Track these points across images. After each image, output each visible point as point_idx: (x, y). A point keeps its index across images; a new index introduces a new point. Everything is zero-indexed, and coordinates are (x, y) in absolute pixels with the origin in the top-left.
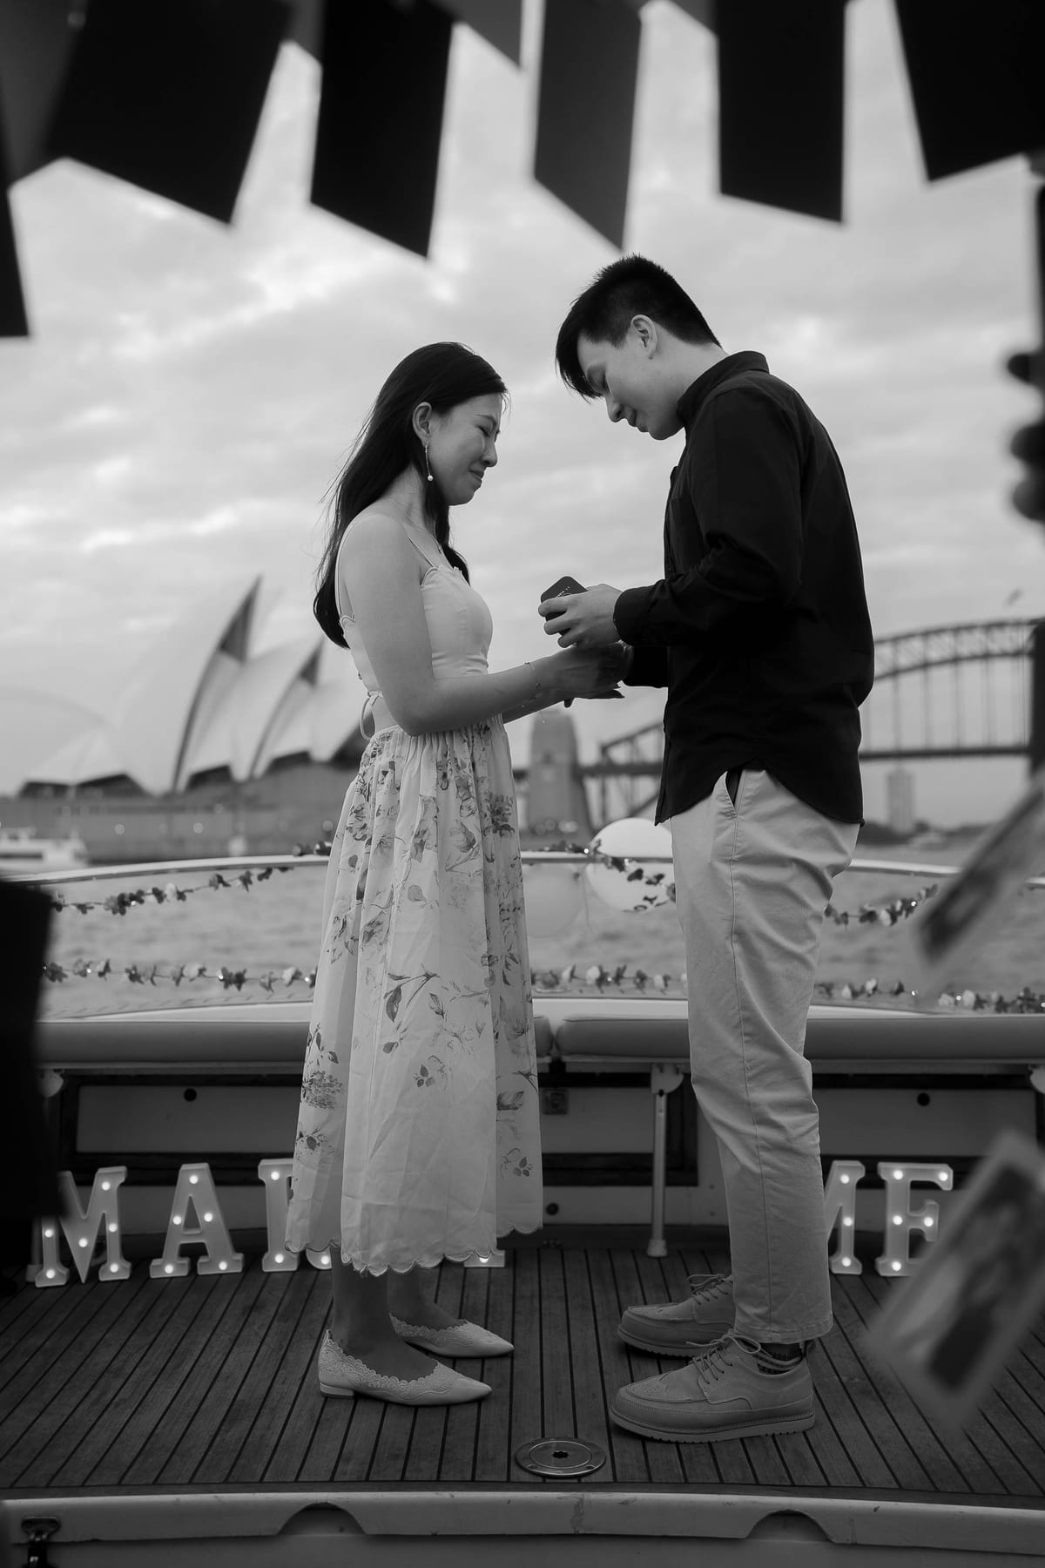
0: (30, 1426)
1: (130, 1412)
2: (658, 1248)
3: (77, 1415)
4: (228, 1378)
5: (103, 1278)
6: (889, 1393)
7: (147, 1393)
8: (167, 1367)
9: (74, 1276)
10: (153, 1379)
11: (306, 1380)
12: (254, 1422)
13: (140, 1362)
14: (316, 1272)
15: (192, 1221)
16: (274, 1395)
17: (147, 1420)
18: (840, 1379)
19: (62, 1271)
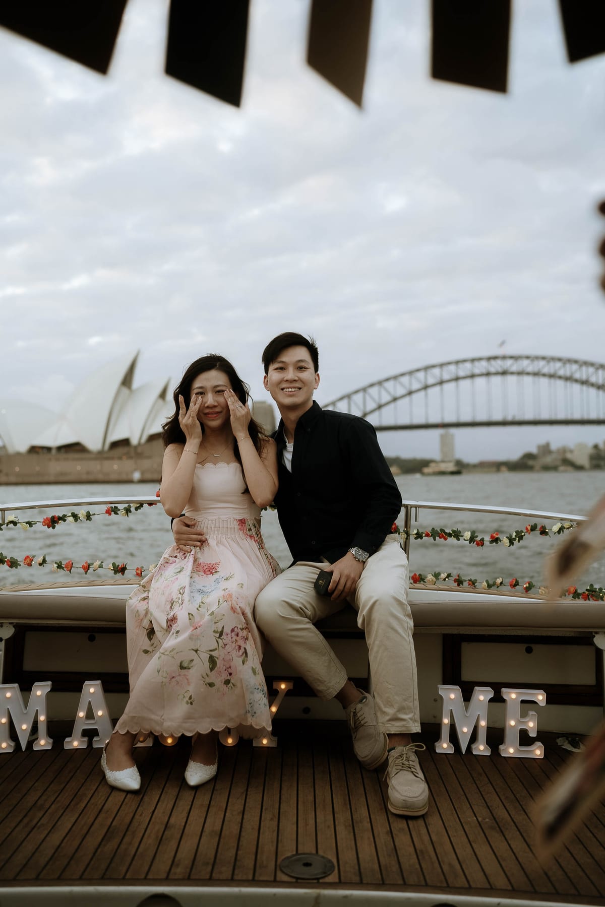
1: (46, 832)
4: (108, 811)
5: (35, 748)
7: (58, 820)
8: (71, 804)
9: (18, 747)
10: (62, 811)
12: (122, 841)
13: (54, 801)
14: (164, 748)
15: (90, 715)
19: (11, 744)
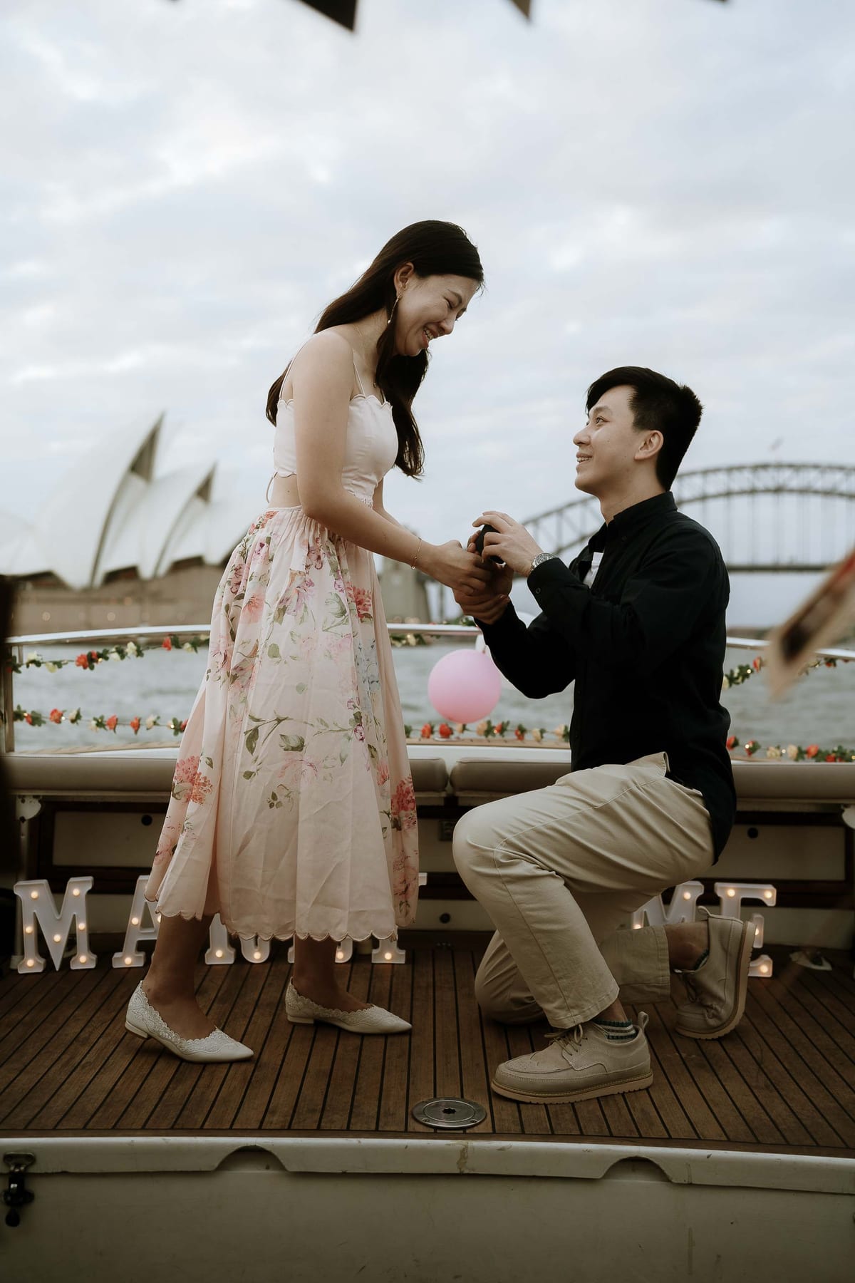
0: (13, 1081)
1: (94, 1073)
3: (50, 1074)
5: (73, 967)
6: (719, 1067)
7: (109, 1058)
9: (49, 965)
12: (197, 1082)
13: (103, 1033)
14: (249, 966)
15: (147, 921)
17: (107, 1080)
18: (680, 1056)
19: (40, 961)
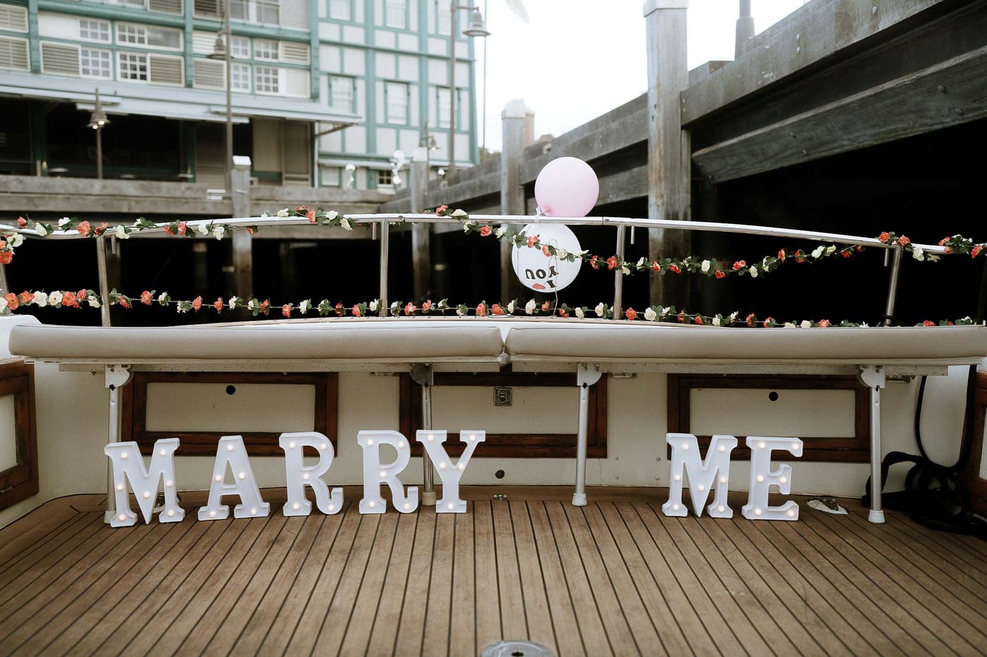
0: (90, 631)
1: (171, 620)
2: (579, 499)
3: (128, 623)
4: (252, 593)
5: (162, 520)
6: (769, 604)
7: (187, 605)
8: (205, 585)
9: (141, 520)
10: (194, 594)
11: (313, 595)
12: (271, 628)
13: (184, 581)
14: (324, 516)
15: (229, 478)
16: (288, 606)
17: (183, 628)
18: (730, 594)
19: (131, 516)
